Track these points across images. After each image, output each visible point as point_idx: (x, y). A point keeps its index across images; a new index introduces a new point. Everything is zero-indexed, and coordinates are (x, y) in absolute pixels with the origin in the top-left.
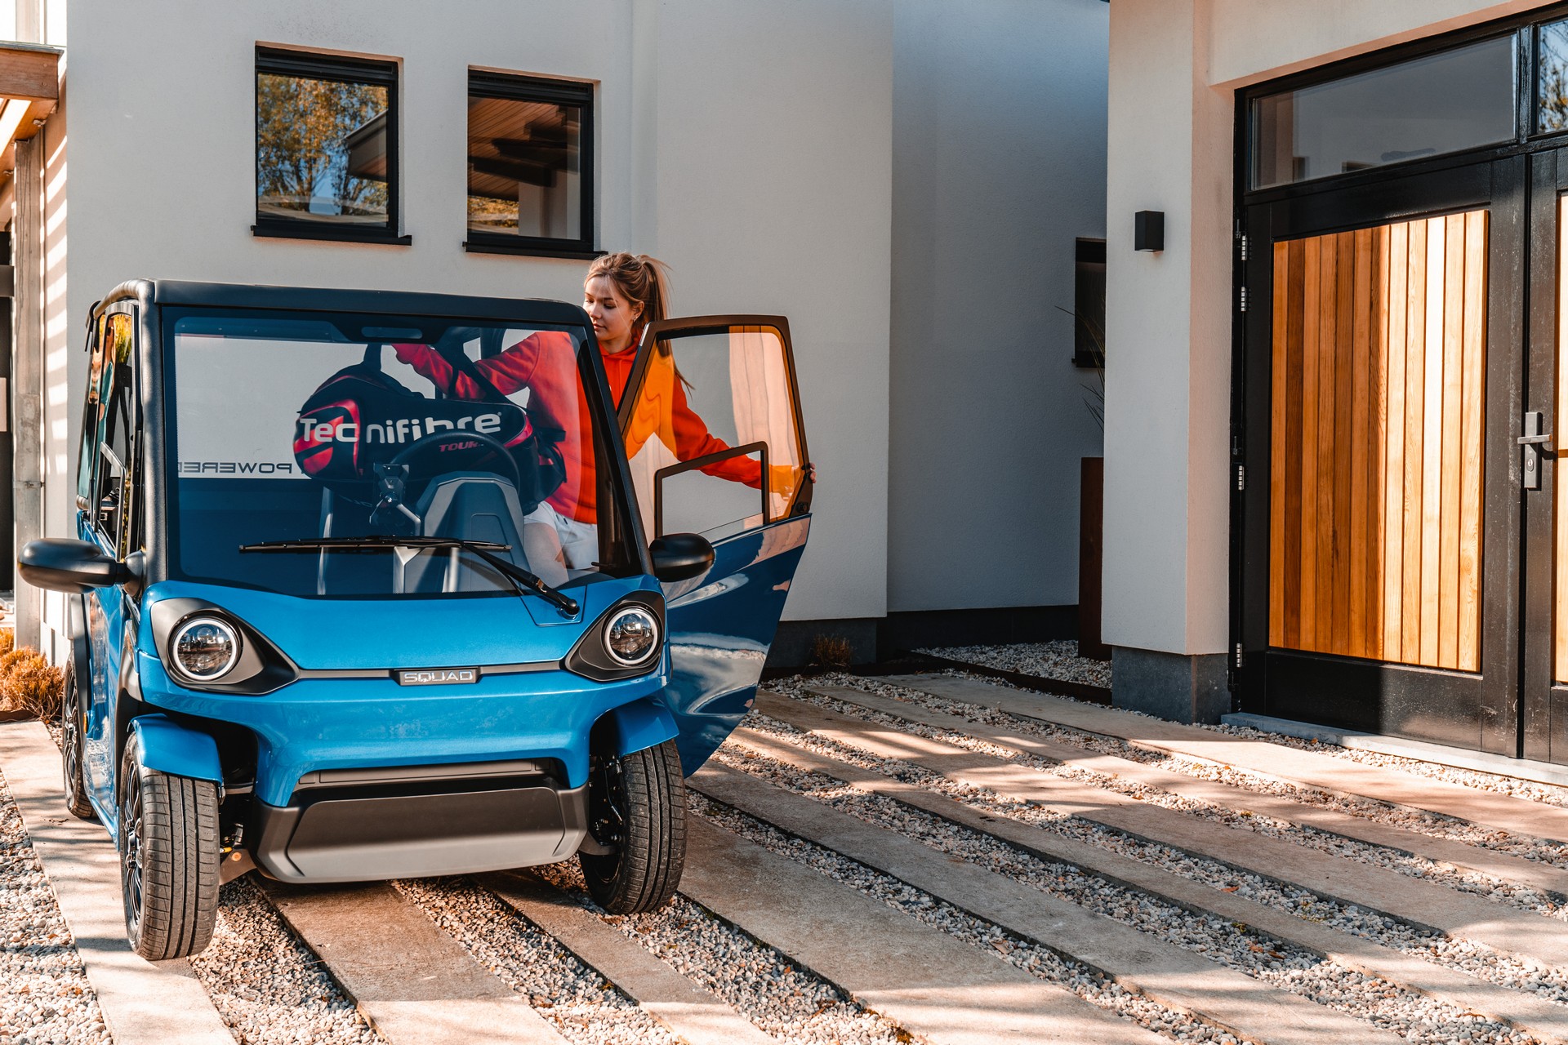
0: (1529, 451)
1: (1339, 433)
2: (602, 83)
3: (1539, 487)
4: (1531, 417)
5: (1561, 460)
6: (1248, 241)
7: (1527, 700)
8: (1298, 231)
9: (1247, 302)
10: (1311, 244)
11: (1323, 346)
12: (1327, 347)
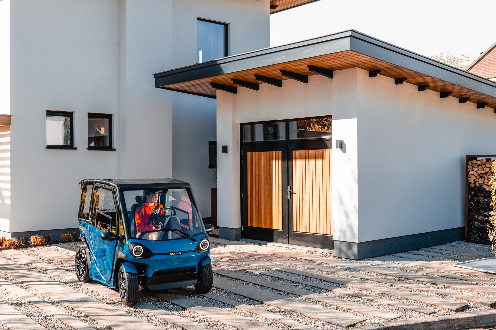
0: (289, 192)
1: (259, 187)
3: (290, 199)
4: (289, 186)
5: (293, 194)
6: (243, 151)
7: (289, 234)
8: (252, 150)
9: (243, 162)
10: (254, 153)
11: (256, 172)
12: (257, 172)
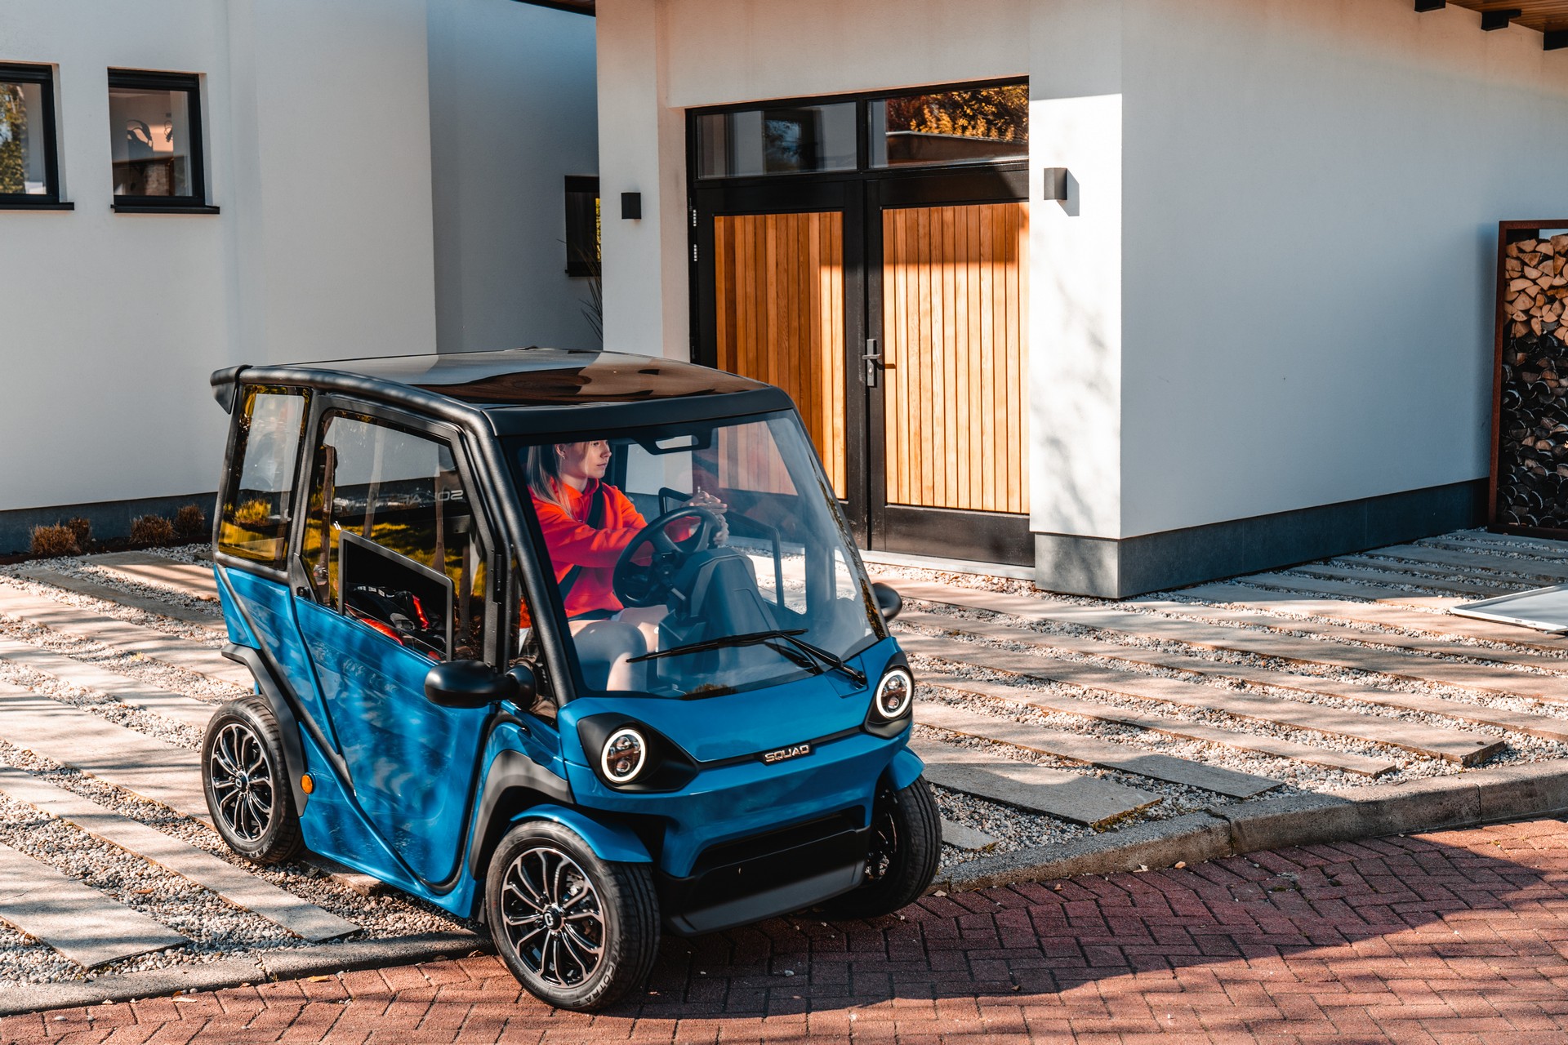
0: (870, 364)
1: (760, 347)
2: (208, 75)
3: (876, 385)
4: (871, 341)
5: (887, 370)
6: (697, 213)
7: (873, 515)
8: (731, 210)
9: (698, 255)
10: (738, 220)
11: (748, 290)
12: (751, 290)
